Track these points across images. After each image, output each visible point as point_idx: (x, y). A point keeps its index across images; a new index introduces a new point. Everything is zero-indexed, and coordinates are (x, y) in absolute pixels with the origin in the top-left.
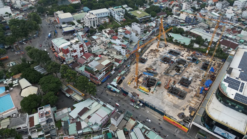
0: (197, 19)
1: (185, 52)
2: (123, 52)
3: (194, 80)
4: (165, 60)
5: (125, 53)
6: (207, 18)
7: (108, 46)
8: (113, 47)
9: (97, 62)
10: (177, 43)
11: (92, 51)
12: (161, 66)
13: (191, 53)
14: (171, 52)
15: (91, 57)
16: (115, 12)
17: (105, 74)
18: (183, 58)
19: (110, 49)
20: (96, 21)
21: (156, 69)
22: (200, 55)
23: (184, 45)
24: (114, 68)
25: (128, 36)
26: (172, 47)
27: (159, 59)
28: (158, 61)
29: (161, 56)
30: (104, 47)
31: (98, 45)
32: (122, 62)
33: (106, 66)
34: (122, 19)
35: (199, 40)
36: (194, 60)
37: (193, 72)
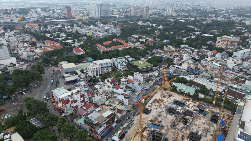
0: (198, 69)
1: (191, 102)
2: (126, 101)
3: (204, 134)
4: (171, 111)
5: (128, 103)
6: (208, 68)
7: (110, 95)
8: (116, 97)
9: (98, 113)
10: (181, 93)
11: (93, 101)
12: (166, 117)
13: (197, 103)
14: (176, 102)
15: (91, 108)
16: (118, 62)
17: (106, 127)
18: (190, 109)
19: (112, 99)
20: (99, 70)
21: (161, 122)
22: (206, 106)
23: (188, 95)
24: (116, 120)
25: (131, 85)
26: (176, 97)
27: (164, 110)
28: (163, 112)
29: (166, 106)
30: (106, 97)
31: (100, 95)
32: (125, 113)
33: (108, 117)
34: (125, 69)
35: (203, 90)
36: (201, 111)
37: (202, 124)
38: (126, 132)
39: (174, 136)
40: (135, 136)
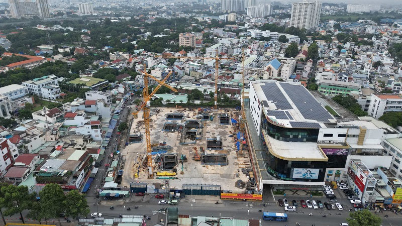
0: (176, 74)
1: (189, 112)
2: (96, 134)
3: (223, 138)
4: (168, 128)
6: (187, 70)
7: (60, 133)
8: (74, 133)
10: (170, 105)
12: (168, 136)
13: (197, 111)
14: (169, 117)
17: (84, 175)
18: (191, 119)
21: (165, 143)
22: (209, 111)
23: (181, 105)
24: (94, 163)
26: (167, 111)
27: (160, 129)
28: (159, 132)
29: (160, 125)
30: (53, 137)
31: (40, 137)
32: (102, 151)
35: (195, 95)
36: (206, 118)
37: (215, 130)
38: (121, 172)
39: (191, 153)
40: (138, 173)
